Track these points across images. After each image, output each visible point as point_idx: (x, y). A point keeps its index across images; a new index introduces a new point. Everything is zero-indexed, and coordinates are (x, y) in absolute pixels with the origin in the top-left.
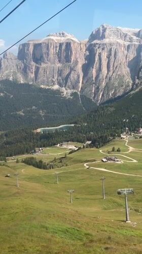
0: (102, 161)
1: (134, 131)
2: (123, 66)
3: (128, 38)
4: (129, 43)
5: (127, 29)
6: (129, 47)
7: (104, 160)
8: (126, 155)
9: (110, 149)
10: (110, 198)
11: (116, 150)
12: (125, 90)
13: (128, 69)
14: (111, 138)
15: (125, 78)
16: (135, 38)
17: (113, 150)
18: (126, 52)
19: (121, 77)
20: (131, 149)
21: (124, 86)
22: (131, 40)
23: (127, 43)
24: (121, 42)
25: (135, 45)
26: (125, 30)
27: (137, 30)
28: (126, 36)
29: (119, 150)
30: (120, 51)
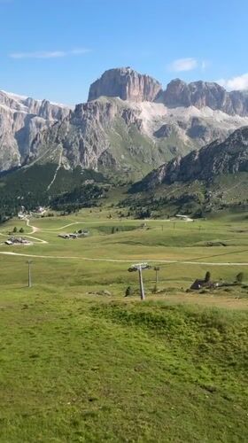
0: (7, 243)
1: (31, 209)
2: (9, 137)
3: (14, 105)
4: (16, 111)
5: (12, 94)
6: (15, 116)
7: (9, 242)
8: (31, 235)
9: (10, 229)
10: (36, 285)
11: (18, 230)
12: (13, 164)
13: (15, 141)
14: (7, 218)
15: (12, 151)
16: (22, 106)
17: (15, 231)
18: (12, 120)
19: (8, 149)
20: (35, 229)
21: (11, 160)
22: (18, 107)
23: (14, 111)
24: (7, 108)
25: (22, 114)
26: (11, 95)
27: (25, 98)
28: (12, 102)
29: (21, 231)
30: (5, 118)
